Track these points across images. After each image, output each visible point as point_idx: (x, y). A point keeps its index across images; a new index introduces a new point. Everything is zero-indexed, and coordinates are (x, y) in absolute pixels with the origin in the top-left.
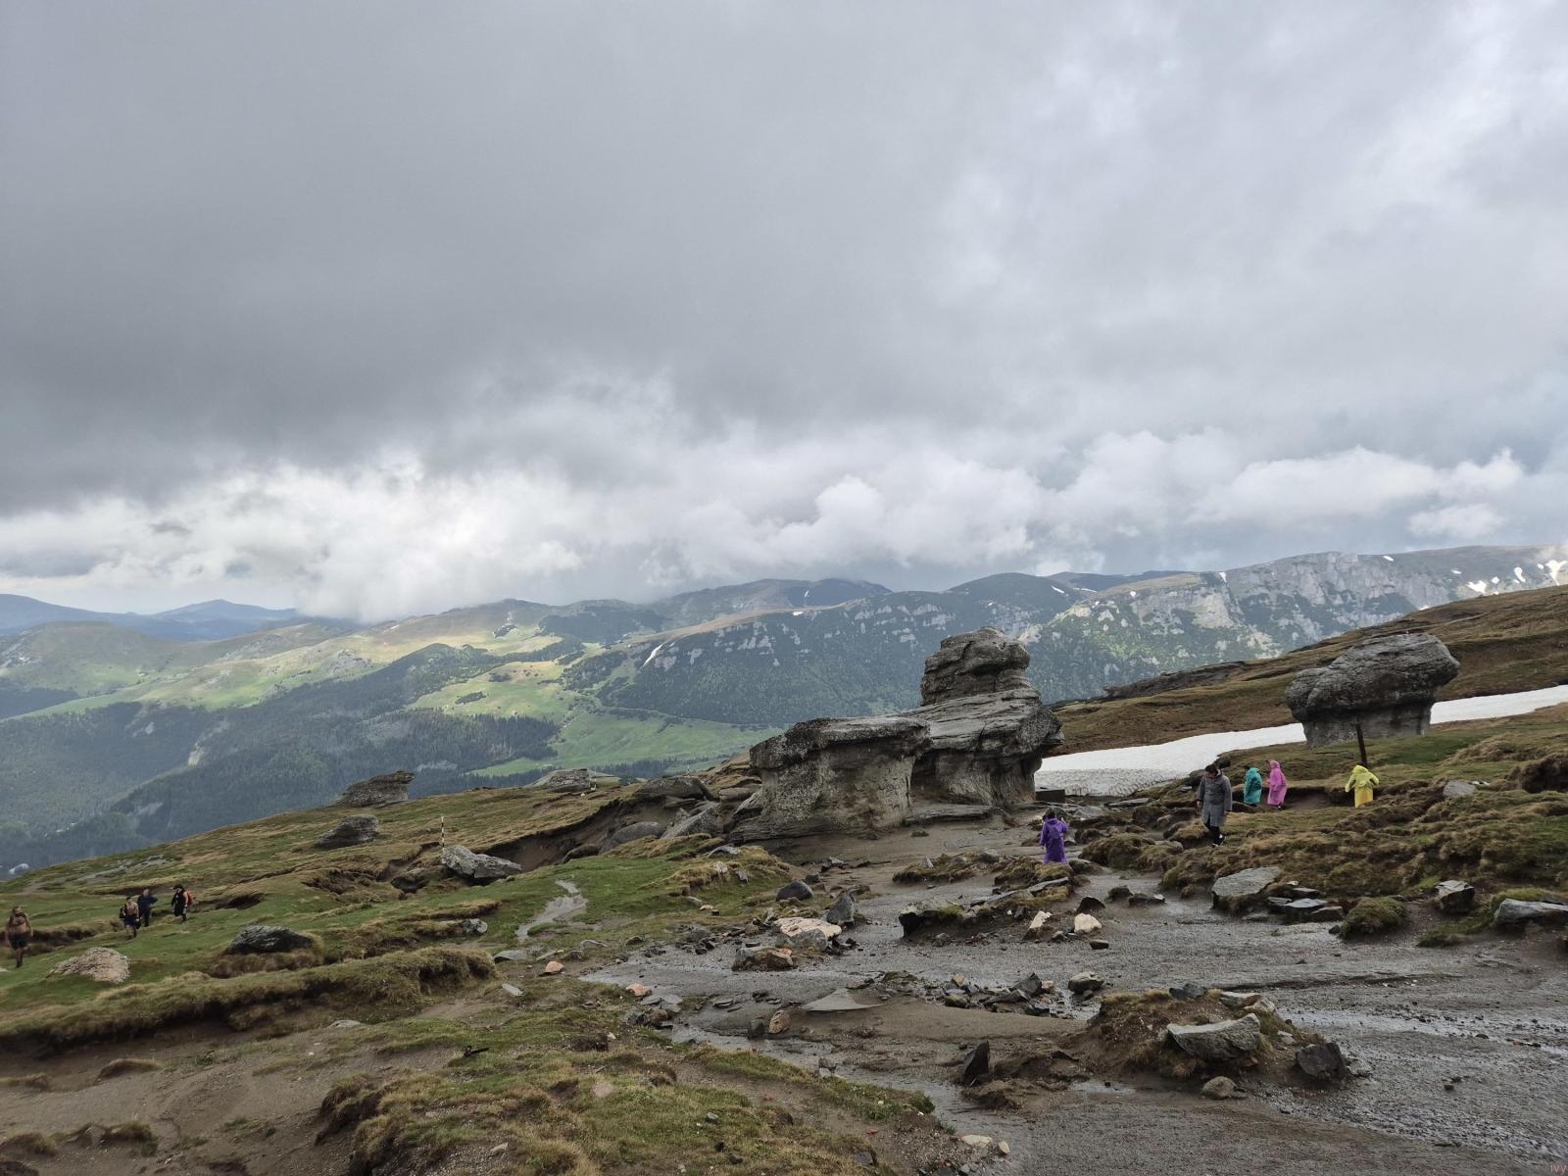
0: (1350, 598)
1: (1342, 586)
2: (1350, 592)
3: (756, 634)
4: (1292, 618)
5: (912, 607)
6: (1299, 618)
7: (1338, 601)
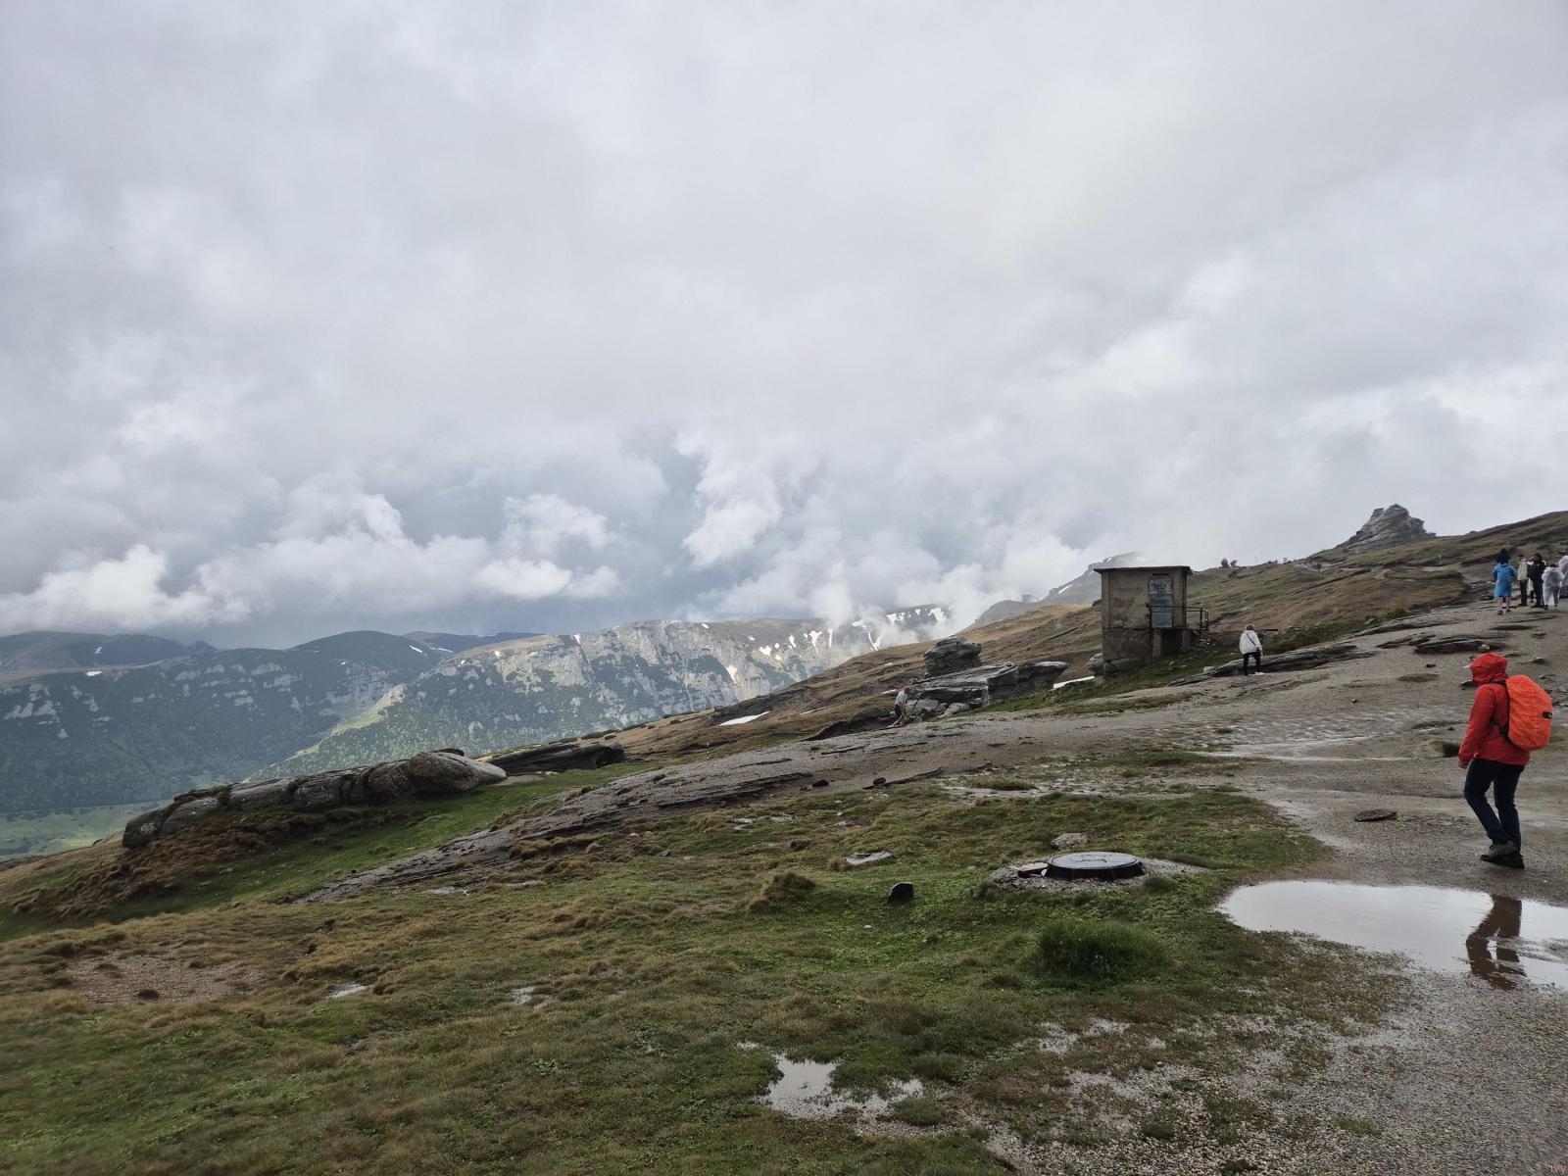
0: (677, 659)
1: (671, 648)
2: (678, 654)
3: (34, 698)
4: (634, 676)
5: (249, 666)
6: (639, 676)
7: (668, 662)
